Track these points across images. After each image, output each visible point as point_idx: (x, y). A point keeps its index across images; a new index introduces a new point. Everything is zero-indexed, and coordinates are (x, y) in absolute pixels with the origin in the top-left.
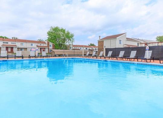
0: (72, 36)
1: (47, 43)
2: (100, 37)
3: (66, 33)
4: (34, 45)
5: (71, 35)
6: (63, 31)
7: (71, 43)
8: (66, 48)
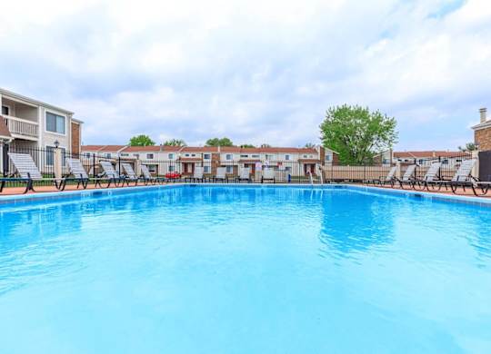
0: (390, 125)
1: (319, 151)
2: (483, 111)
3: (371, 118)
4: (293, 157)
5: (388, 123)
6: (361, 114)
7: (386, 148)
8: (372, 161)
